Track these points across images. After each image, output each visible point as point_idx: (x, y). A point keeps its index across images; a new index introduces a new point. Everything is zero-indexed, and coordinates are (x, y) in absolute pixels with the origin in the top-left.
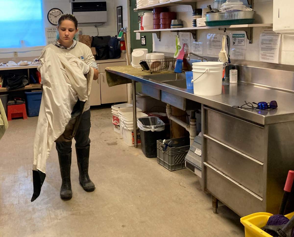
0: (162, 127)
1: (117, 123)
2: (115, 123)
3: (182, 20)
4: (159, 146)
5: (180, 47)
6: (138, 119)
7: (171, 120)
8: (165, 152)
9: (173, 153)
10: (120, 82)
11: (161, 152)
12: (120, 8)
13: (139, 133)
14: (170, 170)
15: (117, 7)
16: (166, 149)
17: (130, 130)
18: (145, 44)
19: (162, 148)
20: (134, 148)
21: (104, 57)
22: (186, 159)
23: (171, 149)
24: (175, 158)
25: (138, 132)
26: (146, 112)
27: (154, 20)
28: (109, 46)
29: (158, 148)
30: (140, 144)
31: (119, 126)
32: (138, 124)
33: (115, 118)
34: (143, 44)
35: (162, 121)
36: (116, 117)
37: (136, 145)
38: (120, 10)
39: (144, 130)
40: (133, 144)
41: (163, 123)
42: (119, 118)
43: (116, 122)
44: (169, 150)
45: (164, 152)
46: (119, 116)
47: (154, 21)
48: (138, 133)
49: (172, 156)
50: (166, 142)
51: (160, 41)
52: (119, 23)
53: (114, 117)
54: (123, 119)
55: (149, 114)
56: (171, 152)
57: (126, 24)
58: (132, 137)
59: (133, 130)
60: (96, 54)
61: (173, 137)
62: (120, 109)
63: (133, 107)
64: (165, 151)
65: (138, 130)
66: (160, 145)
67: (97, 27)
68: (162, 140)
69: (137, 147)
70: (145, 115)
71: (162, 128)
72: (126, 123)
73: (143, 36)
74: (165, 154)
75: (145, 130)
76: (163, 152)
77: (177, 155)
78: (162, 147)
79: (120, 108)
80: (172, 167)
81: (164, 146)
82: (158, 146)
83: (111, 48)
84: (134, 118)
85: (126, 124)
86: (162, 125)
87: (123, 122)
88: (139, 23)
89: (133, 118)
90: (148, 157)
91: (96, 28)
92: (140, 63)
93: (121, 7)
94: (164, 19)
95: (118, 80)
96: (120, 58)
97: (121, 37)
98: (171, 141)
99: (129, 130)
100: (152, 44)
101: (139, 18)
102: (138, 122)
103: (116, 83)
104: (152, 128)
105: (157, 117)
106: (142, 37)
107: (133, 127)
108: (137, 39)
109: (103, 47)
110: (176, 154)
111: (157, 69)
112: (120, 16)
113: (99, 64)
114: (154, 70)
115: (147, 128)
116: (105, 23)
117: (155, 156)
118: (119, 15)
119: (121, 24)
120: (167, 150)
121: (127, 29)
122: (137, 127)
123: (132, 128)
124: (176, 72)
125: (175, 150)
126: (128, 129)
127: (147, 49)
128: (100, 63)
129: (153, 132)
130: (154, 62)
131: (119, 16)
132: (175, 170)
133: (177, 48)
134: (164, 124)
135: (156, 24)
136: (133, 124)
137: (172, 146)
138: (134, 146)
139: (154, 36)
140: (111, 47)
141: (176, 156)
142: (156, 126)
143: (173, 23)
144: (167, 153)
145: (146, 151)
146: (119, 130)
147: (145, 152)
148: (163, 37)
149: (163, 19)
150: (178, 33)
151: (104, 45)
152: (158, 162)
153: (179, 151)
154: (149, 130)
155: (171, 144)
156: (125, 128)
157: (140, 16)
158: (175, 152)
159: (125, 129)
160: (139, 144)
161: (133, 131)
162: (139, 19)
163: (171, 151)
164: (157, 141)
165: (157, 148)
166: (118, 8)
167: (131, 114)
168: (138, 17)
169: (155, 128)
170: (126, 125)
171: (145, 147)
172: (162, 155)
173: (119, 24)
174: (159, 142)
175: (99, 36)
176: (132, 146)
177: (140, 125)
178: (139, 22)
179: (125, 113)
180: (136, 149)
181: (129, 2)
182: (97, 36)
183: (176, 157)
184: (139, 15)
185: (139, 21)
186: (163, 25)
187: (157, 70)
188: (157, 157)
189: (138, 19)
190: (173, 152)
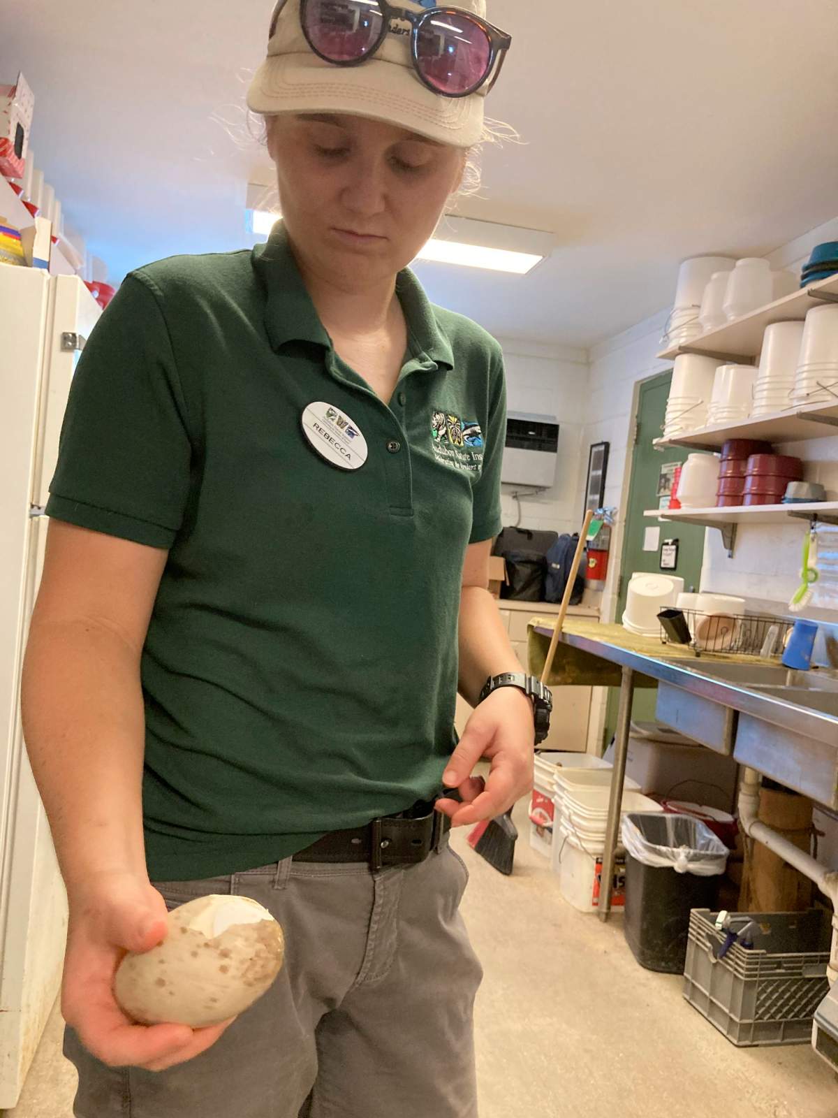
0: (718, 861)
1: (545, 819)
2: (537, 818)
3: (826, 489)
4: (699, 934)
5: (816, 574)
6: (624, 817)
7: (753, 840)
8: (721, 961)
9: (755, 976)
10: (572, 675)
11: (702, 957)
12: (602, 448)
13: (622, 870)
14: (735, 1042)
15: (592, 446)
16: (728, 953)
17: (589, 851)
18: (672, 565)
19: (709, 944)
20: (596, 920)
21: (530, 592)
22: (818, 1014)
23: (748, 954)
24: (759, 994)
25: (618, 864)
26: (654, 794)
27: (723, 480)
28: (549, 562)
29: (694, 939)
30: (620, 909)
31: (550, 830)
32: (623, 835)
33: (540, 800)
34: (665, 564)
35: (715, 838)
36: (543, 796)
37: (604, 910)
38: (602, 455)
39: (647, 860)
40: (595, 904)
41: (718, 847)
42: (555, 800)
43: (541, 815)
44: (737, 957)
45: (718, 962)
46: (554, 793)
47: (720, 483)
48: (617, 866)
49: (749, 985)
50: (732, 922)
51: (730, 556)
52: (591, 494)
53: (536, 795)
54: (568, 808)
55: (665, 803)
56: (748, 970)
57: (616, 497)
58: (594, 877)
59: (602, 854)
60: (503, 579)
61: (752, 906)
62: (563, 769)
63: (614, 770)
64: (721, 958)
65: (621, 858)
66: (704, 931)
67: (517, 499)
68: (712, 911)
69: (608, 917)
70: (651, 807)
71: (717, 865)
72: (579, 823)
73: (670, 541)
74: (718, 968)
75: (651, 862)
76: (713, 961)
77: (770, 983)
78: (711, 938)
79: (561, 765)
80: (745, 1029)
81: (722, 938)
82: (694, 933)
83: (556, 569)
84: (610, 812)
85: (580, 829)
86: (715, 852)
87: (570, 816)
88: (660, 497)
89: (607, 809)
90: (645, 967)
91: (515, 502)
92: (661, 615)
93: (607, 445)
94: (761, 476)
95: (567, 668)
96: (580, 605)
97: (593, 535)
98: (749, 924)
99: (586, 852)
100: (701, 565)
101: (663, 481)
102: (623, 827)
103: (559, 678)
104: (679, 859)
105: (697, 821)
106: (666, 541)
107: (603, 842)
108: (646, 548)
109: (527, 562)
110: (765, 981)
111: (719, 641)
112: (600, 472)
113: (507, 613)
114: (710, 645)
115: (659, 853)
116: (547, 490)
117: (675, 969)
118: (595, 468)
119: (597, 497)
120: (731, 956)
121: (616, 514)
122: (619, 844)
123: (600, 847)
124: (786, 664)
125: (762, 963)
126: (584, 845)
127: (682, 579)
128: (511, 610)
129: (679, 874)
130: (711, 616)
131: (593, 473)
132: (757, 1046)
133: (805, 575)
134: (724, 851)
135: (727, 493)
136: (603, 830)
137: (752, 944)
138: (598, 914)
139: (712, 539)
140: (554, 565)
141: (767, 987)
142: (695, 855)
143: (792, 493)
144: (728, 967)
145: (642, 944)
146: (548, 847)
147: (638, 943)
148: (746, 541)
149: (757, 478)
150: (813, 523)
151: (534, 554)
152: (688, 998)
153: (779, 967)
154: (665, 863)
155: (748, 935)
156: (573, 840)
157: (666, 475)
158: (762, 969)
159: (572, 847)
160: (615, 909)
161: (599, 856)
162: (662, 485)
163: (748, 963)
164: (693, 910)
165: (687, 937)
166: (595, 450)
167: (604, 794)
168: (661, 479)
169: (692, 859)
170: (578, 830)
171: (642, 926)
172: (705, 972)
173: (590, 497)
174: (699, 916)
175: (523, 526)
176: (588, 914)
177: (632, 840)
178: (661, 495)
179: (580, 788)
180: (605, 924)
181: (636, 429)
182: (513, 525)
183: (763, 991)
184: (664, 471)
185: (662, 490)
186: (756, 497)
187: (720, 647)
188: (685, 974)
189: (660, 482)
190: (756, 970)
